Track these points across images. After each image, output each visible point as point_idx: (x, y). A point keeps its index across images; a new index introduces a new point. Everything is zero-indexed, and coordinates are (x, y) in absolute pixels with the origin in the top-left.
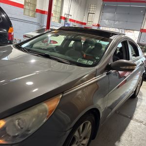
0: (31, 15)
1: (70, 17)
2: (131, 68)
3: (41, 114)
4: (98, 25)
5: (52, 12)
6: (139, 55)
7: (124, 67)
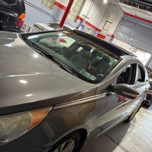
0: (48, 6)
1: (87, 20)
2: (133, 95)
3: (24, 122)
4: (113, 36)
5: (71, 9)
6: (144, 81)
7: (126, 93)
